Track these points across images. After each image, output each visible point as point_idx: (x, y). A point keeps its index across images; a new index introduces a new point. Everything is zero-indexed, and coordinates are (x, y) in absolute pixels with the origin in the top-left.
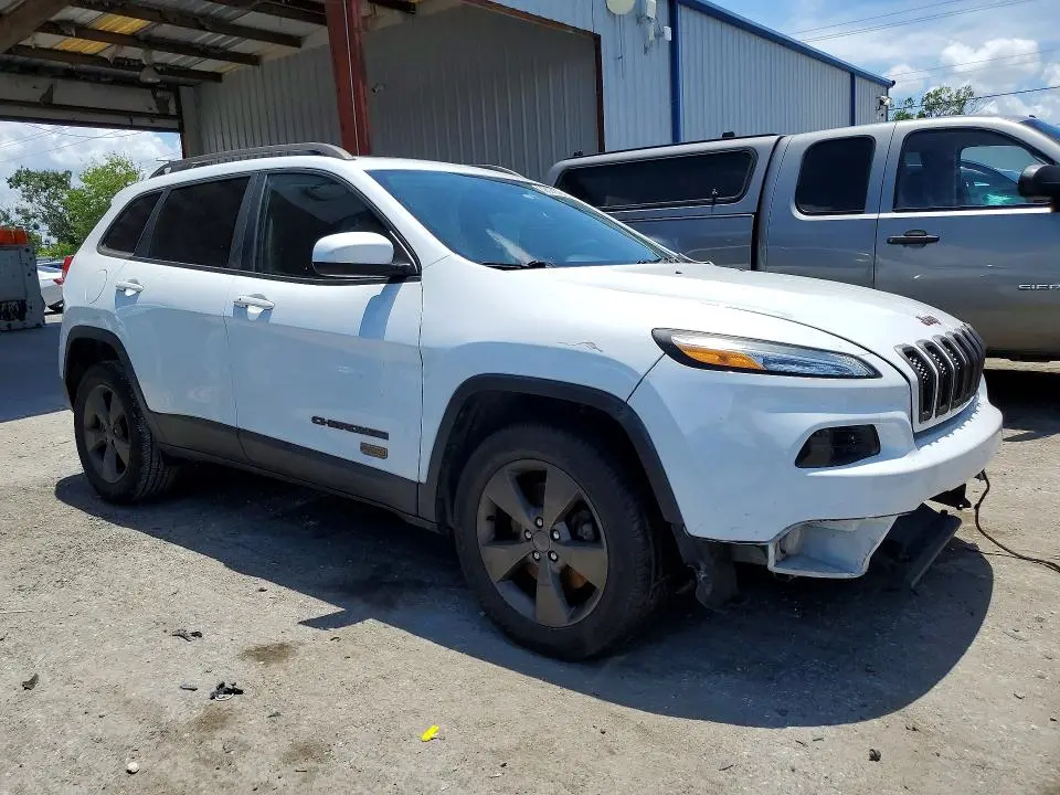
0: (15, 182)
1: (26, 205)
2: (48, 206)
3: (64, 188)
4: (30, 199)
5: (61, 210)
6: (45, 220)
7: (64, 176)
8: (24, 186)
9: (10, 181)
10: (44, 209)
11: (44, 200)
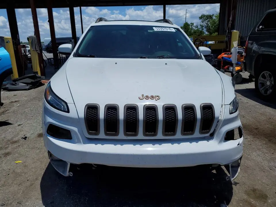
0: (201, 18)
1: (202, 24)
2: (207, 24)
3: (211, 19)
4: (203, 22)
5: (210, 25)
6: (206, 27)
7: (212, 16)
8: (202, 19)
9: (200, 17)
10: (206, 25)
11: (206, 22)
